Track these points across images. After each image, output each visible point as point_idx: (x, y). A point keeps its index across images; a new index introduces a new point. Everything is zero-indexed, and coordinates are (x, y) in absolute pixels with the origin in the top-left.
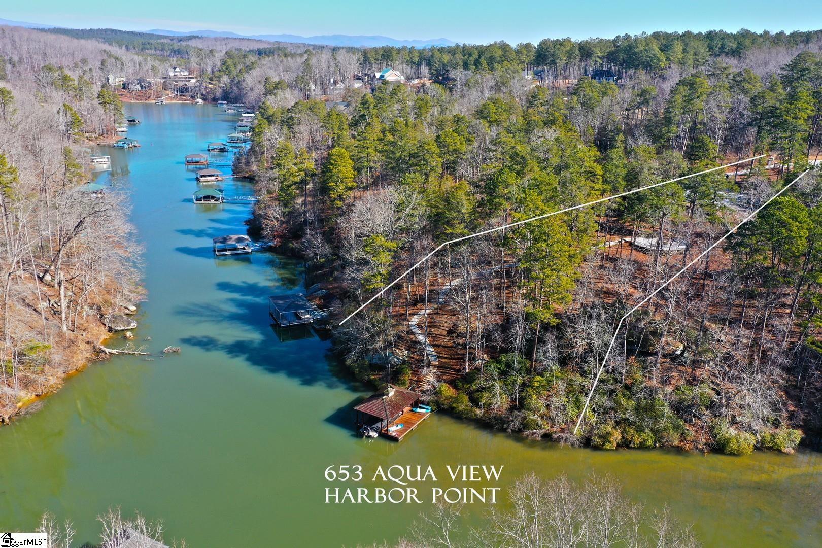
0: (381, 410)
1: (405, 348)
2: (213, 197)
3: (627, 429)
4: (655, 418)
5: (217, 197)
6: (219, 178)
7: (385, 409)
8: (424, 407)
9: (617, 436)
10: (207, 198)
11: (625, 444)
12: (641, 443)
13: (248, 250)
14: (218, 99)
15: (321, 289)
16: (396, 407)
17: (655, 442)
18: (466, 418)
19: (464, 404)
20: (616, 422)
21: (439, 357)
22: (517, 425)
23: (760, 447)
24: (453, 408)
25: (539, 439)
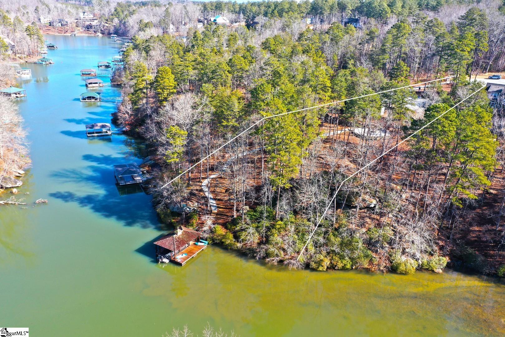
0: (171, 244)
1: (196, 201)
2: (93, 98)
3: (334, 257)
4: (352, 250)
5: (96, 97)
6: (101, 85)
7: (174, 244)
8: (203, 241)
9: (327, 262)
10: (89, 98)
11: (332, 267)
12: (343, 267)
13: (109, 133)
14: (111, 34)
15: (151, 160)
16: (182, 242)
17: (352, 266)
18: (230, 249)
19: (230, 239)
20: (327, 252)
21: (218, 207)
22: (262, 254)
23: (420, 269)
24: (223, 242)
25: (276, 264)
